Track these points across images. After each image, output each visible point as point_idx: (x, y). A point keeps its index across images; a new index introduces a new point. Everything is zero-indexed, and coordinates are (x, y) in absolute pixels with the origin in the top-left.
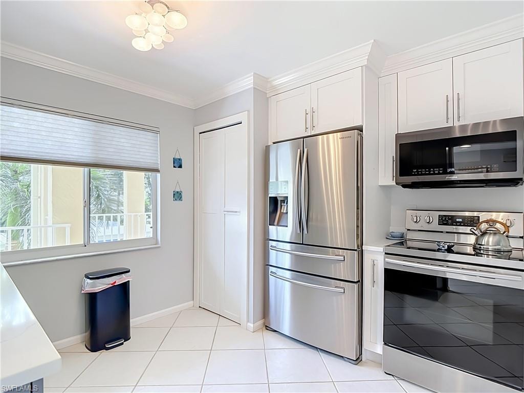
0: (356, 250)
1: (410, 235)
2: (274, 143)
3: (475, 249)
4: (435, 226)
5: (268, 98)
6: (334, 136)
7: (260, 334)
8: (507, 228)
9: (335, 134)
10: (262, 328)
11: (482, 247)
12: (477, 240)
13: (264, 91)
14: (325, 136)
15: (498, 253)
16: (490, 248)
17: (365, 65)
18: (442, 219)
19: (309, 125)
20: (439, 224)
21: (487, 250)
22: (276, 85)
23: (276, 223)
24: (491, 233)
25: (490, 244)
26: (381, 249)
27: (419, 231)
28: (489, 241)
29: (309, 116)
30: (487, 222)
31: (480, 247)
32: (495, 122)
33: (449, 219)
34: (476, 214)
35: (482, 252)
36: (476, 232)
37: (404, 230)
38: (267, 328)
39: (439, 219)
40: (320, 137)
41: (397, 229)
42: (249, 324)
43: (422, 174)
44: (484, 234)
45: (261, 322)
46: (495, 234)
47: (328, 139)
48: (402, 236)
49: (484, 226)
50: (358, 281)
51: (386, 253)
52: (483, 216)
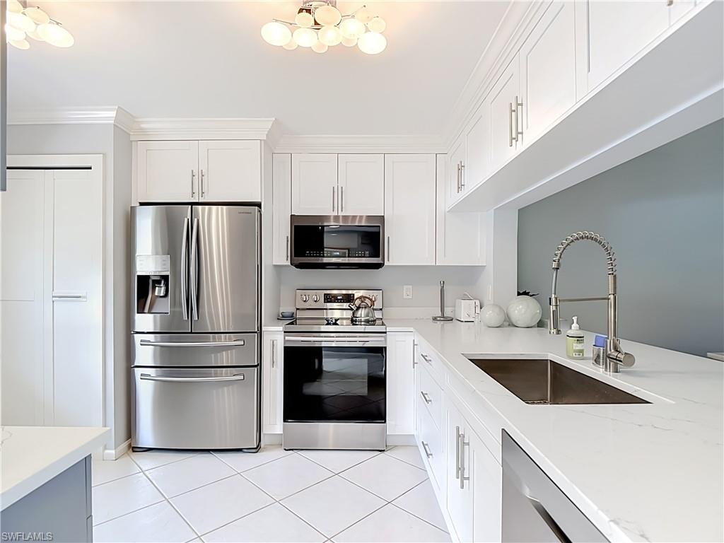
0: (256, 332)
1: (300, 315)
2: (142, 204)
3: (352, 321)
4: (321, 304)
5: (131, 141)
6: (218, 209)
7: (126, 459)
8: (373, 303)
9: (220, 207)
10: (127, 452)
11: (357, 319)
12: (353, 314)
13: (128, 131)
14: (207, 207)
15: (368, 322)
16: (363, 319)
17: (264, 140)
18: (327, 297)
19: (196, 190)
20: (324, 302)
21: (361, 321)
22: (146, 129)
23: (146, 310)
24: (363, 307)
25: (362, 316)
26: (281, 328)
27: (308, 309)
28: (362, 314)
29: (196, 178)
30: (360, 298)
32: (361, 217)
33: (332, 297)
34: (350, 292)
35: (357, 322)
36: (352, 307)
37: (293, 310)
38: (135, 449)
39: (324, 298)
40: (200, 207)
41: (287, 309)
42: (107, 451)
43: (313, 256)
44: (358, 308)
45: (125, 445)
46: (365, 307)
47: (210, 211)
48: (292, 316)
49: (357, 302)
50: (258, 365)
51: (285, 332)
52: (357, 294)
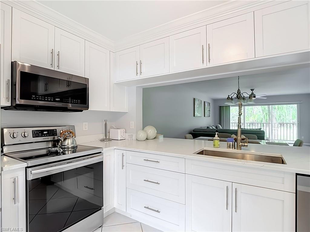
11: (66, 146)
18: (35, 133)
20: (33, 137)
21: (68, 148)
24: (69, 138)
25: (70, 144)
30: (65, 132)
31: (65, 147)
33: (40, 133)
35: (66, 150)
39: (33, 134)
43: (39, 100)
44: (65, 139)
51: (28, 167)
